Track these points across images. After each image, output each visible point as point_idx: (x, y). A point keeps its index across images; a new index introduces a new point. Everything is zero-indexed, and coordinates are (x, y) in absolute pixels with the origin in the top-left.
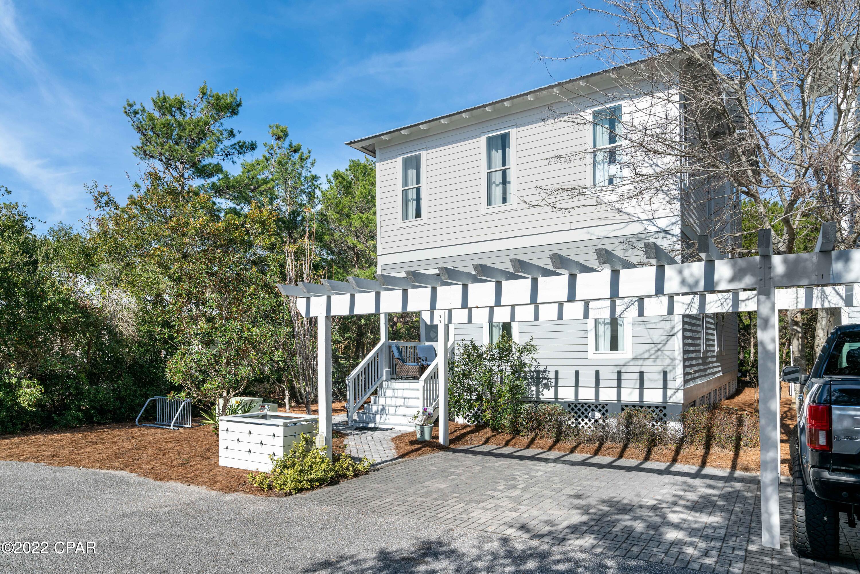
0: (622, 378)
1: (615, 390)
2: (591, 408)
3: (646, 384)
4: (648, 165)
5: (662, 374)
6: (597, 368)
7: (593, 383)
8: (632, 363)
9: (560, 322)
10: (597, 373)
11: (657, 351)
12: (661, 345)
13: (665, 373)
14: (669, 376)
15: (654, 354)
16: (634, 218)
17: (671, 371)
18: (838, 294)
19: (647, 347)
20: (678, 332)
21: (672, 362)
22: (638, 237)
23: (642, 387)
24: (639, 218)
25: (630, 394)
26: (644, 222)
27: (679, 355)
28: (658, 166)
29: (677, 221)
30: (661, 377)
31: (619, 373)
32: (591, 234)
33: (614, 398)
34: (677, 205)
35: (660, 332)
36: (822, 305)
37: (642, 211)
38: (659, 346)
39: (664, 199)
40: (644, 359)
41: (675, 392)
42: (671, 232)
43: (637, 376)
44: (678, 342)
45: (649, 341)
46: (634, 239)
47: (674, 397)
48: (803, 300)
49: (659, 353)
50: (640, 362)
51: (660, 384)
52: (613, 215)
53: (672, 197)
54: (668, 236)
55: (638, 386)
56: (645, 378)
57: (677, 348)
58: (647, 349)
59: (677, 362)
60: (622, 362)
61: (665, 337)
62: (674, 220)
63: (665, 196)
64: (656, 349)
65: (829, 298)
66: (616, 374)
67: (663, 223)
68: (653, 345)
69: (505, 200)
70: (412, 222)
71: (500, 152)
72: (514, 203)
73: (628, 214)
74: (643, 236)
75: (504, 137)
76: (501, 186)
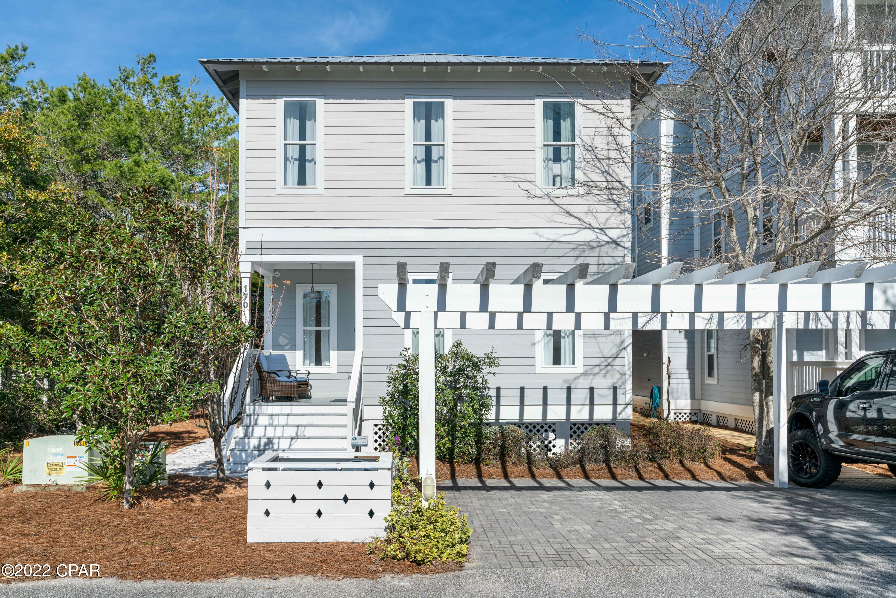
0: (572, 394)
1: (565, 407)
2: (544, 429)
3: (596, 400)
4: (600, 172)
5: (612, 390)
6: (545, 384)
7: (540, 401)
8: (582, 378)
9: (520, 331)
10: (545, 389)
11: (607, 366)
12: (611, 359)
13: (615, 389)
14: (619, 392)
15: (604, 368)
16: (585, 225)
17: (620, 386)
18: (828, 317)
19: (597, 361)
20: (628, 346)
21: (621, 377)
22: (589, 246)
23: (592, 404)
24: (590, 225)
25: (580, 411)
26: (596, 230)
27: (628, 371)
28: (610, 174)
29: (628, 234)
30: (611, 392)
31: (569, 389)
32: (540, 236)
33: (564, 416)
34: (628, 218)
35: (611, 346)
36: (816, 326)
37: (594, 218)
38: (609, 360)
39: (615, 209)
40: (595, 374)
41: (624, 408)
42: (622, 244)
43: (587, 392)
44: (627, 356)
45: (600, 355)
46: (585, 247)
47: (623, 413)
48: (803, 320)
49: (609, 367)
50: (590, 377)
51: (610, 400)
52: (564, 218)
53: (622, 208)
54: (619, 247)
55: (588, 402)
56: (595, 394)
57: (627, 363)
58: (597, 363)
59: (627, 376)
60: (572, 377)
61: (615, 351)
62: (625, 232)
63: (616, 206)
64: (606, 363)
65: (822, 321)
66: (565, 390)
67: (614, 234)
68: (603, 360)
69: (428, 182)
70: (302, 190)
71: (423, 122)
72: (449, 187)
73: (580, 220)
74: (595, 245)
75: (428, 105)
76: (424, 163)
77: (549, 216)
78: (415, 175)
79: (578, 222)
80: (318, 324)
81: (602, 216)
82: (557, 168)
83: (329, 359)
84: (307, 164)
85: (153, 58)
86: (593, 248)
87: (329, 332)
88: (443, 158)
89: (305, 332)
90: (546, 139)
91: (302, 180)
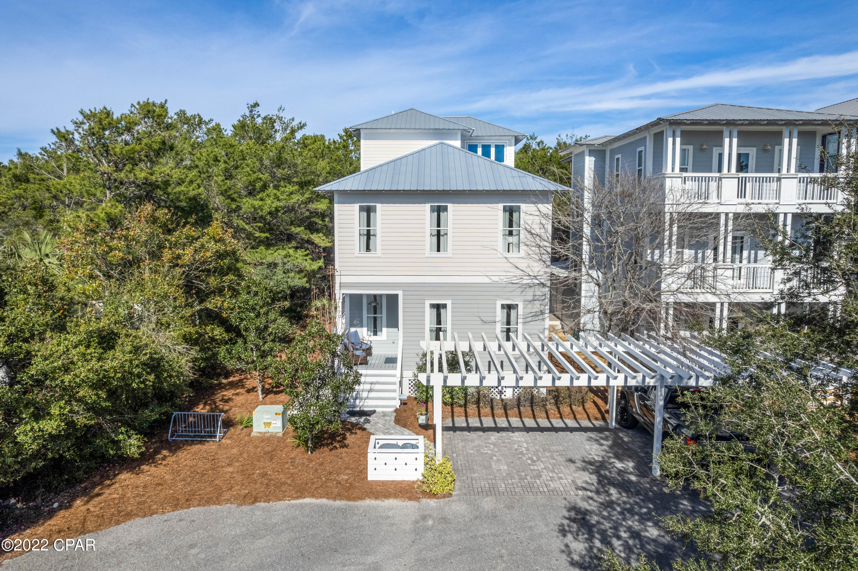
16: (526, 274)
24: (528, 274)
26: (532, 277)
37: (530, 270)
39: (543, 265)
42: (545, 284)
46: (526, 286)
54: (544, 286)
63: (543, 263)
67: (542, 279)
69: (438, 250)
70: (368, 254)
71: (436, 213)
72: (450, 252)
73: (523, 271)
74: (532, 285)
75: (439, 207)
76: (436, 237)
77: (506, 269)
78: (431, 243)
79: (522, 272)
80: (375, 313)
81: (537, 269)
82: (510, 239)
83: (381, 331)
84: (371, 237)
85: (256, 105)
86: (530, 287)
87: (381, 317)
88: (447, 234)
89: (368, 317)
90: (504, 226)
91: (368, 249)
